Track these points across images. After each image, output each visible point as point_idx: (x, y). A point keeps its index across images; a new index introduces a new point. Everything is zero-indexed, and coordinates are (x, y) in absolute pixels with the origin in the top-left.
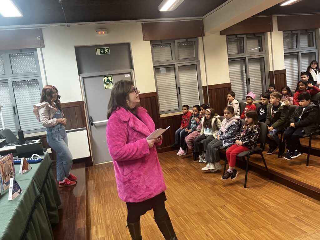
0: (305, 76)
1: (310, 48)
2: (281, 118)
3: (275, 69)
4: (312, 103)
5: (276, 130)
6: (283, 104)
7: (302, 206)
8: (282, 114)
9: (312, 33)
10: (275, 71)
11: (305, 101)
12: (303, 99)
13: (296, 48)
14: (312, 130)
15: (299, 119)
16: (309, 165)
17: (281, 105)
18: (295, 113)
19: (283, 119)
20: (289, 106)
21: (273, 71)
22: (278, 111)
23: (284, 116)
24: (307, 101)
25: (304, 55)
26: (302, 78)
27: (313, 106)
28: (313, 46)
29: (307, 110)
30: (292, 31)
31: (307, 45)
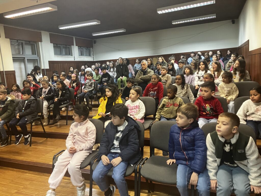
0: (30, 76)
1: (33, 55)
2: (9, 111)
3: (5, 70)
4: (32, 96)
5: (4, 121)
6: (9, 98)
7: (23, 180)
8: (9, 107)
9: (34, 44)
10: (5, 71)
11: (27, 95)
12: (26, 94)
13: (23, 54)
14: (32, 117)
15: (23, 110)
16: (31, 145)
17: (8, 100)
18: (20, 106)
19: (10, 112)
20: (15, 100)
21: (3, 71)
22: (5, 105)
23: (11, 108)
24: (28, 95)
25: (29, 61)
26: (28, 78)
27: (34, 99)
28: (36, 54)
29: (29, 102)
30: (17, 40)
31: (31, 53)
